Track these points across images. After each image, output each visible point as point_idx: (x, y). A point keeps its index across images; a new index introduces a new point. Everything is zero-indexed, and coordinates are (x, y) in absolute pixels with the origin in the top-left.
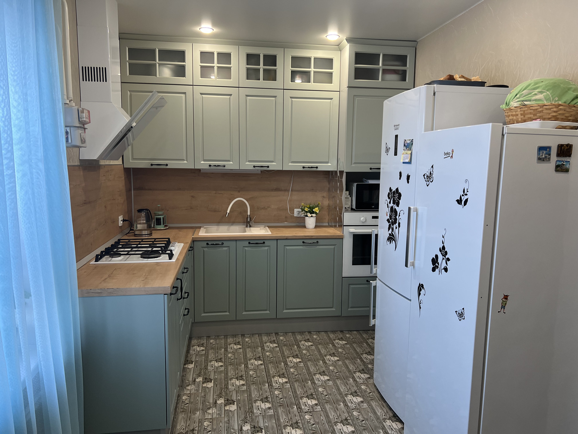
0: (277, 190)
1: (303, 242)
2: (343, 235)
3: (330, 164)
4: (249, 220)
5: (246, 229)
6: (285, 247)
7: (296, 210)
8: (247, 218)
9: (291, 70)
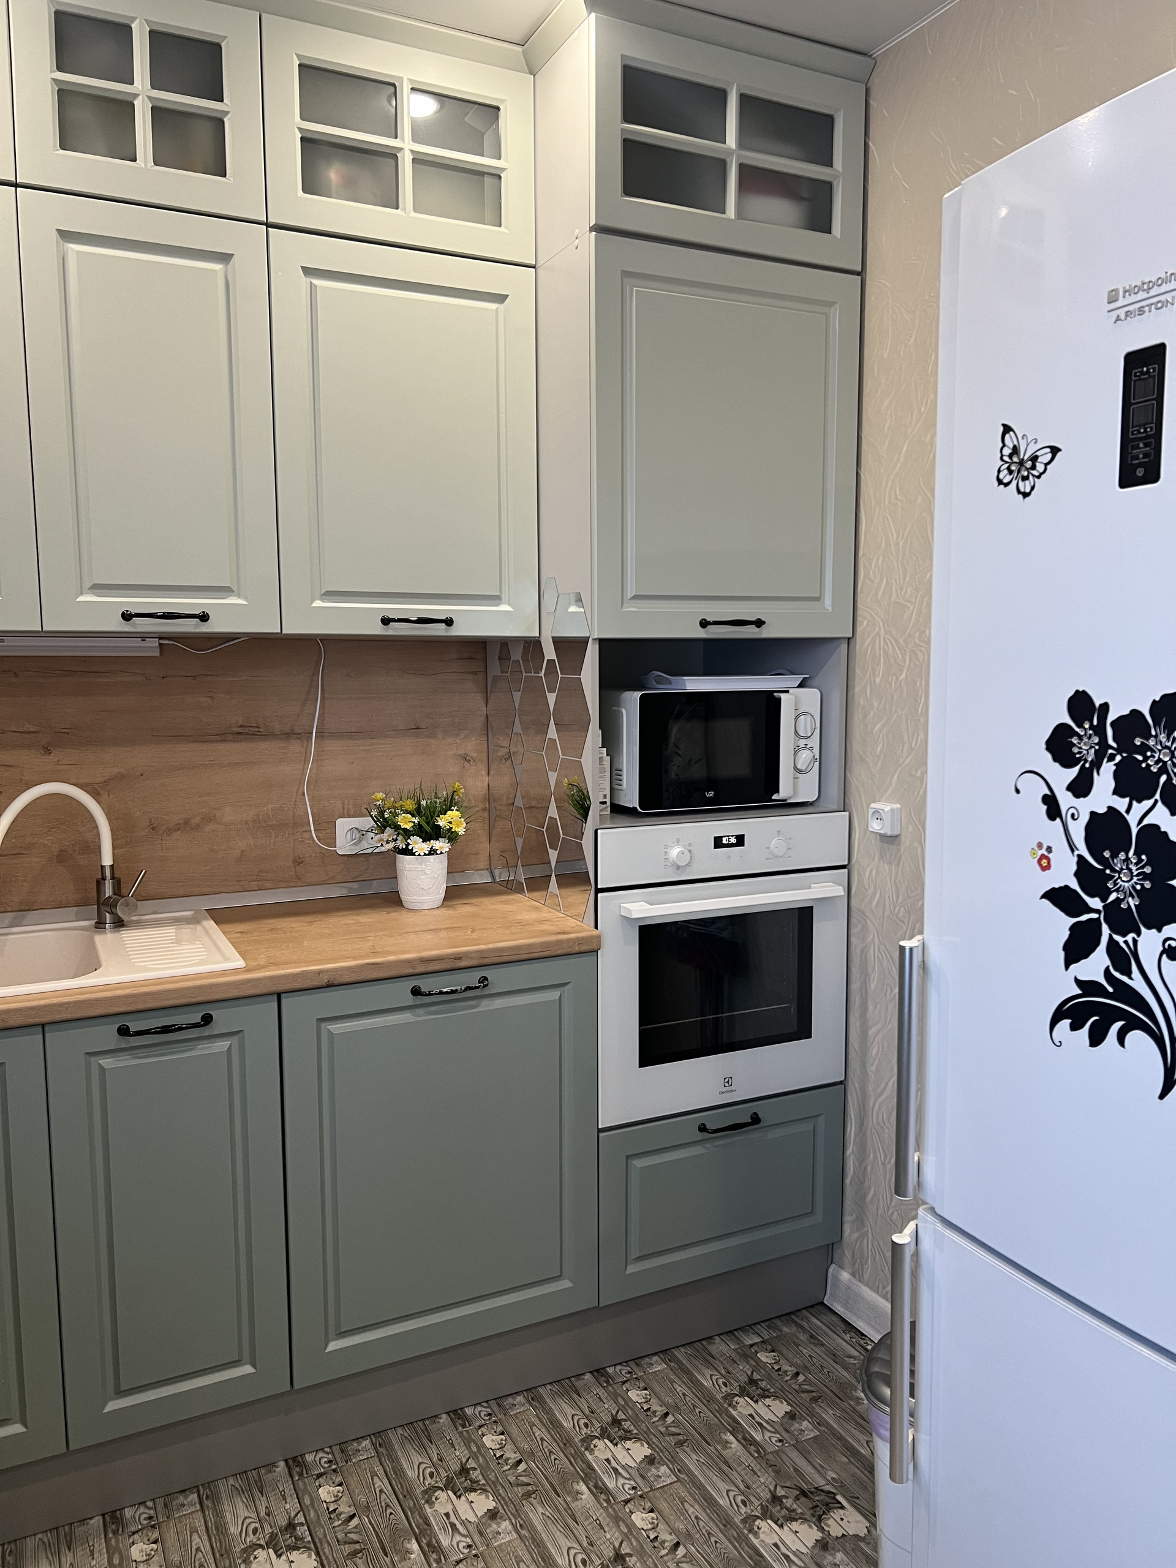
0: (248, 733)
1: (416, 992)
2: (599, 937)
3: (505, 607)
4: (108, 891)
5: (99, 939)
6: (323, 1025)
7: (344, 826)
8: (100, 883)
9: (300, 129)
